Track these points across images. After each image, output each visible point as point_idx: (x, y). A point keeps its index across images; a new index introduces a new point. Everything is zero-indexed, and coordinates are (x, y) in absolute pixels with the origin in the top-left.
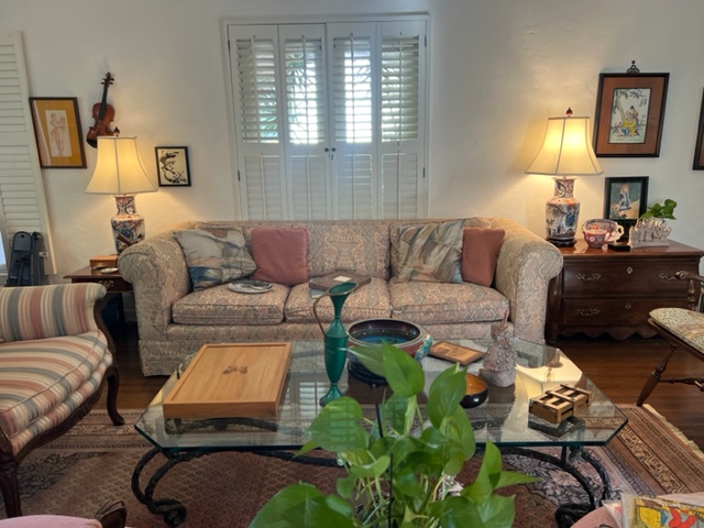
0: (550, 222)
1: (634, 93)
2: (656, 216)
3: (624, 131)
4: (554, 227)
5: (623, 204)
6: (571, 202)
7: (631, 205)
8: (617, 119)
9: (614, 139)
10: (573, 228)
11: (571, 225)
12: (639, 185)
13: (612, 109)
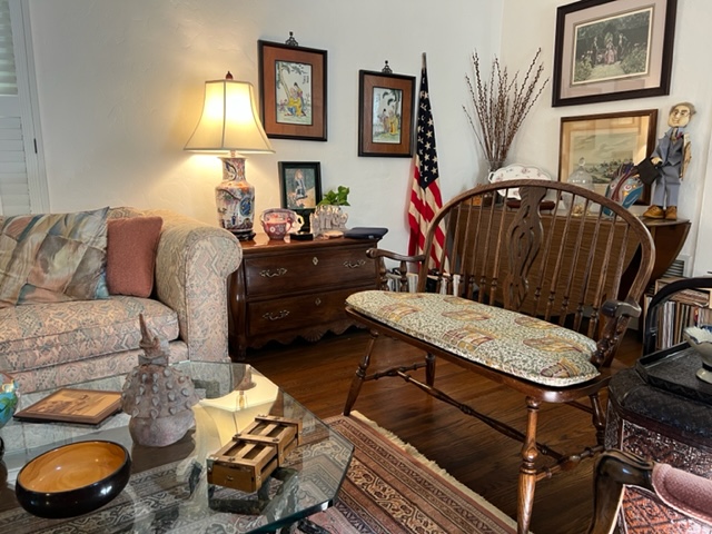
0: (222, 212)
1: (295, 68)
2: (332, 204)
3: (291, 110)
4: (228, 217)
5: (299, 192)
6: (244, 186)
7: (307, 193)
8: (282, 96)
9: (282, 117)
10: (250, 217)
11: (248, 213)
12: (312, 171)
13: (275, 84)
